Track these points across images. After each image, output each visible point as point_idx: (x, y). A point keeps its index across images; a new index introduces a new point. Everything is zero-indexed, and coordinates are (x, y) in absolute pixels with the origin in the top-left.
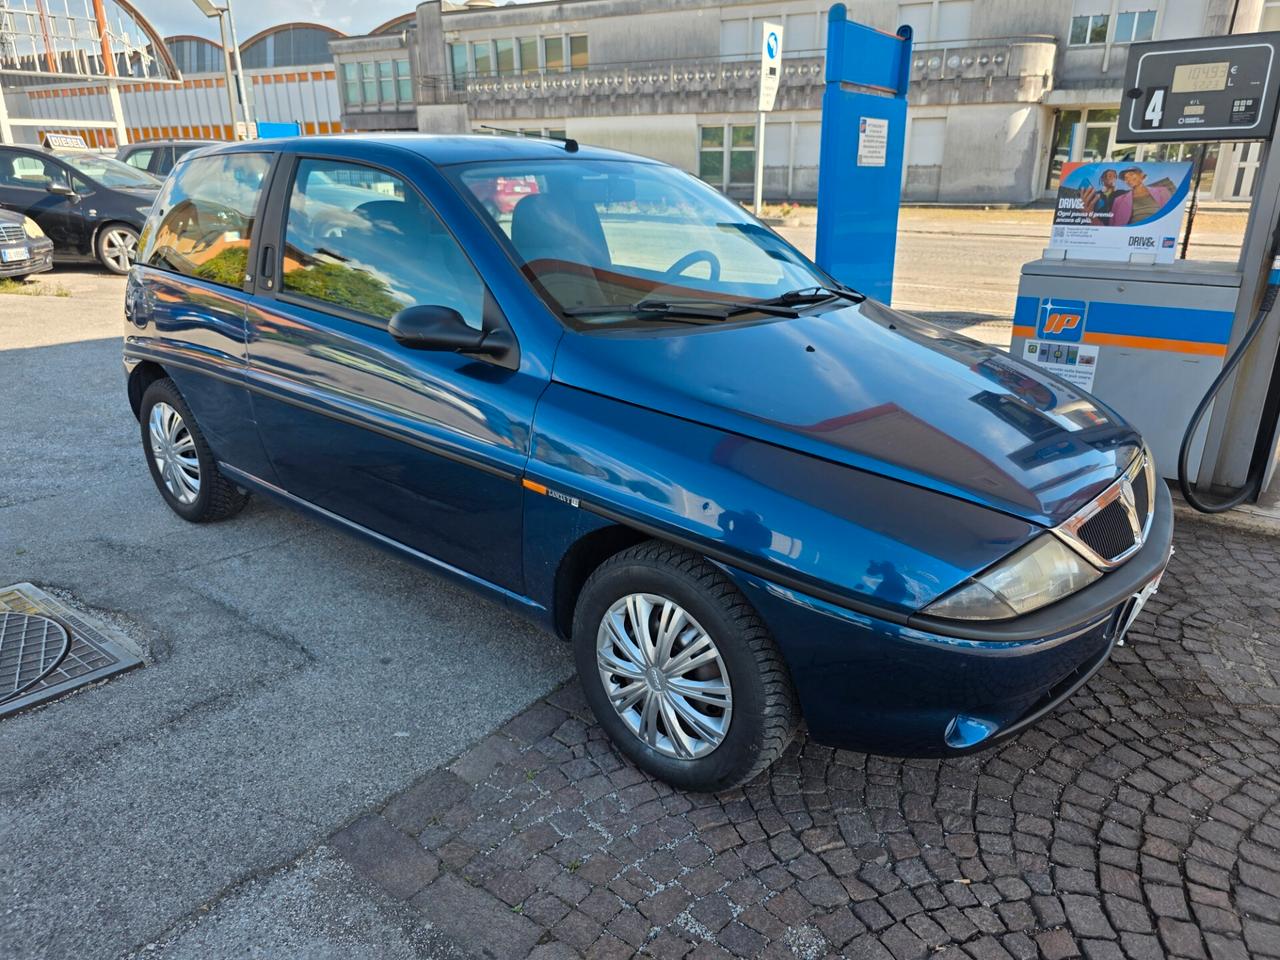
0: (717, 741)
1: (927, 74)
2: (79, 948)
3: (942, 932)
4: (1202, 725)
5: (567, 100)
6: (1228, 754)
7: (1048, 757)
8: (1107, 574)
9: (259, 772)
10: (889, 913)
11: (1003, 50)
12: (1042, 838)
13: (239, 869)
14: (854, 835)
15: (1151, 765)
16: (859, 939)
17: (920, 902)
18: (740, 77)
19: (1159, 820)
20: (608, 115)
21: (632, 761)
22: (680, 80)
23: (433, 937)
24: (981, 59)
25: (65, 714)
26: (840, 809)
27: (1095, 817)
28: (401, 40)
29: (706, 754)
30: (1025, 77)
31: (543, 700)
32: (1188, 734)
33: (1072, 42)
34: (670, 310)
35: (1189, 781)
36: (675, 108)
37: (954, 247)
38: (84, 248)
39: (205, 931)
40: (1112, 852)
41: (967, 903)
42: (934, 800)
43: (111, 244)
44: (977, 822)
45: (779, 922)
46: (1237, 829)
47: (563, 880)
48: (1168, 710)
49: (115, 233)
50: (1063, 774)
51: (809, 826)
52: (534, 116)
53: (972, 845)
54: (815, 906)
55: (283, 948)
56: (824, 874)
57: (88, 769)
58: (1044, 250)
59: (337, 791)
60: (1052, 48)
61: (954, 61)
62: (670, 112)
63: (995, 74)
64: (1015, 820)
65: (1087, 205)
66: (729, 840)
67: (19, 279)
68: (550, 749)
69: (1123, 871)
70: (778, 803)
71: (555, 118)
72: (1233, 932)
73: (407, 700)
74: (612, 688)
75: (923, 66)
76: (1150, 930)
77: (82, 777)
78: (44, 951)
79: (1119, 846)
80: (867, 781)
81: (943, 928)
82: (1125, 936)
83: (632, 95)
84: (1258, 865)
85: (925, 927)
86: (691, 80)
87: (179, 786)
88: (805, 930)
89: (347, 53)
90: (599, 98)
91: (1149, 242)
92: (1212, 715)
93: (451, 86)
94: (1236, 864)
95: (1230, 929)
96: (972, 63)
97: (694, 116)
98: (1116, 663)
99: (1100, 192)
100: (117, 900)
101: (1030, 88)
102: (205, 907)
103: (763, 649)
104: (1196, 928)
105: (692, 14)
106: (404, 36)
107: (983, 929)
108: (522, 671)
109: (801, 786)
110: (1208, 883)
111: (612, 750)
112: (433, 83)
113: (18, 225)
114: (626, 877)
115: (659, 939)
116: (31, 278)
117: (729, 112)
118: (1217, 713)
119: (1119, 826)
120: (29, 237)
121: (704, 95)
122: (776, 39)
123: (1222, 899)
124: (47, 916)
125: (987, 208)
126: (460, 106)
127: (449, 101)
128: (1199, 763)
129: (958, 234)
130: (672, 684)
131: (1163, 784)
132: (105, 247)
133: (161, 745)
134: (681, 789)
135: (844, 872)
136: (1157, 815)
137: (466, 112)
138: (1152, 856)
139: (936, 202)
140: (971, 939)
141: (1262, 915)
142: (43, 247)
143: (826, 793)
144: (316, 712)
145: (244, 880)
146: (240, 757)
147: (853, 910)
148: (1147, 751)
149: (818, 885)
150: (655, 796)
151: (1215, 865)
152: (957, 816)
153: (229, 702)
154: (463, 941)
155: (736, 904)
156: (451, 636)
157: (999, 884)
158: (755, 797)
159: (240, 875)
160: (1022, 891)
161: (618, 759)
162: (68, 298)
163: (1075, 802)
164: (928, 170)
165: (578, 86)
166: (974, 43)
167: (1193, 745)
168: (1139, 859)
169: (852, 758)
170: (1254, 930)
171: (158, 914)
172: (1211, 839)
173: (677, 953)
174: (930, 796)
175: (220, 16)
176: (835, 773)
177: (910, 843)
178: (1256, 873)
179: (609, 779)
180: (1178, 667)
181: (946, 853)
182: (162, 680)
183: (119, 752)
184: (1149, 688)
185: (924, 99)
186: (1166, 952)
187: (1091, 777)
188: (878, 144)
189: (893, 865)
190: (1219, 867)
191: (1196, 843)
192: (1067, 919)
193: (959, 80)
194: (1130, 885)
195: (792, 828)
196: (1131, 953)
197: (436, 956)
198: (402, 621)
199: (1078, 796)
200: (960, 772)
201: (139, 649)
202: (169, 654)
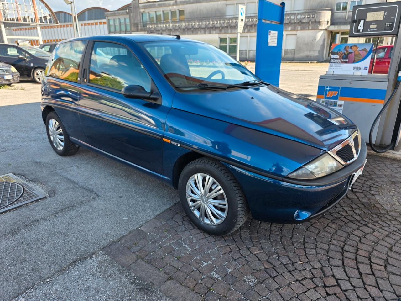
0: (223, 219)
1: (290, 21)
2: (26, 280)
3: (293, 278)
4: (376, 216)
5: (179, 30)
6: (384, 225)
7: (328, 226)
8: (345, 167)
9: (82, 229)
10: (277, 272)
11: (315, 13)
12: (325, 250)
13: (75, 258)
14: (266, 249)
15: (360, 228)
16: (267, 280)
17: (287, 269)
18: (232, 22)
19: (362, 245)
21: (197, 226)
22: (213, 23)
23: (134, 278)
24: (308, 16)
25: (22, 212)
26: (262, 241)
27: (342, 244)
29: (219, 224)
30: (321, 22)
31: (170, 209)
32: (372, 219)
33: (336, 10)
34: (209, 86)
35: (372, 233)
36: (212, 32)
37: (300, 74)
38: (29, 76)
39: (65, 276)
40: (347, 254)
41: (302, 269)
42: (291, 238)
43: (37, 74)
44: (305, 245)
45: (242, 274)
46: (387, 247)
47: (175, 261)
48: (366, 212)
49: (39, 71)
50: (332, 231)
51: (252, 246)
53: (303, 252)
54: (254, 270)
55: (89, 281)
56: (257, 260)
57: (29, 228)
58: (326, 71)
59: (105, 235)
60: (330, 12)
61: (299, 17)
62: (210, 33)
63: (312, 21)
64: (317, 244)
65: (340, 57)
66: (227, 250)
67: (9, 85)
68: (171, 223)
69: (351, 260)
70: (243, 239)
72: (386, 278)
73: (127, 208)
74: (191, 204)
75: (289, 18)
76: (359, 277)
77: (27, 230)
78: (15, 281)
79: (350, 252)
80: (271, 233)
81: (294, 276)
82: (351, 279)
83: (198, 28)
84: (394, 258)
85: (288, 276)
86: (216, 23)
87: (57, 233)
88: (250, 277)
89: (110, 16)
90: (188, 29)
91: (359, 68)
92: (379, 213)
93: (142, 26)
94: (387, 258)
96: (305, 17)
97: (218, 35)
98: (349, 198)
99: (344, 53)
100: (37, 266)
101: (323, 25)
102: (65, 269)
103: (237, 190)
104: (374, 277)
105: (217, 3)
106: (128, 11)
107: (307, 277)
108: (163, 200)
109: (250, 234)
110: (378, 264)
111: (191, 223)
112: (136, 25)
113: (9, 68)
114: (195, 261)
115: (205, 279)
116: (13, 85)
117: (228, 33)
118: (381, 213)
119: (350, 246)
120: (12, 72)
121: (221, 28)
122: (243, 10)
123: (382, 268)
124: (16, 271)
125: (310, 63)
126: (145, 32)
127: (142, 30)
128: (375, 228)
129: (301, 70)
130: (209, 201)
131: (364, 234)
132: (35, 75)
133: (51, 221)
134: (212, 235)
135: (263, 260)
136: (362, 243)
138: (360, 255)
139: (294, 61)
140: (302, 280)
141: (395, 273)
142: (16, 75)
143: (257, 236)
144: (99, 212)
145: (77, 261)
146: (76, 225)
147: (266, 271)
148: (359, 224)
149: (255, 263)
150: (204, 237)
151: (380, 258)
152: (299, 243)
153: (72, 209)
154: (144, 279)
155: (229, 269)
156: (141, 190)
157: (312, 263)
158: (235, 237)
159: (75, 259)
160: (319, 265)
161: (193, 226)
162: (24, 91)
163: (336, 239)
164: (291, 51)
165: (182, 25)
166: (305, 11)
167: (373, 222)
168: (356, 256)
169: (265, 226)
170: (392, 277)
171: (50, 271)
172: (379, 250)
173: (211, 283)
174: (290, 237)
175: (71, 4)
176: (260, 230)
177: (284, 251)
178: (393, 260)
179: (190, 232)
180: (369, 199)
181: (295, 254)
182: (52, 202)
183: (39, 223)
184: (360, 205)
185: (290, 28)
186: (364, 284)
187: (341, 232)
188: (274, 39)
189: (278, 258)
190: (381, 259)
191: (374, 251)
192: (333, 274)
193: (300, 23)
194: (353, 264)
195: (247, 247)
196: (353, 284)
197: (136, 284)
198: (126, 185)
199: (337, 237)
200: (300, 230)
201: (45, 193)
202: (54, 194)
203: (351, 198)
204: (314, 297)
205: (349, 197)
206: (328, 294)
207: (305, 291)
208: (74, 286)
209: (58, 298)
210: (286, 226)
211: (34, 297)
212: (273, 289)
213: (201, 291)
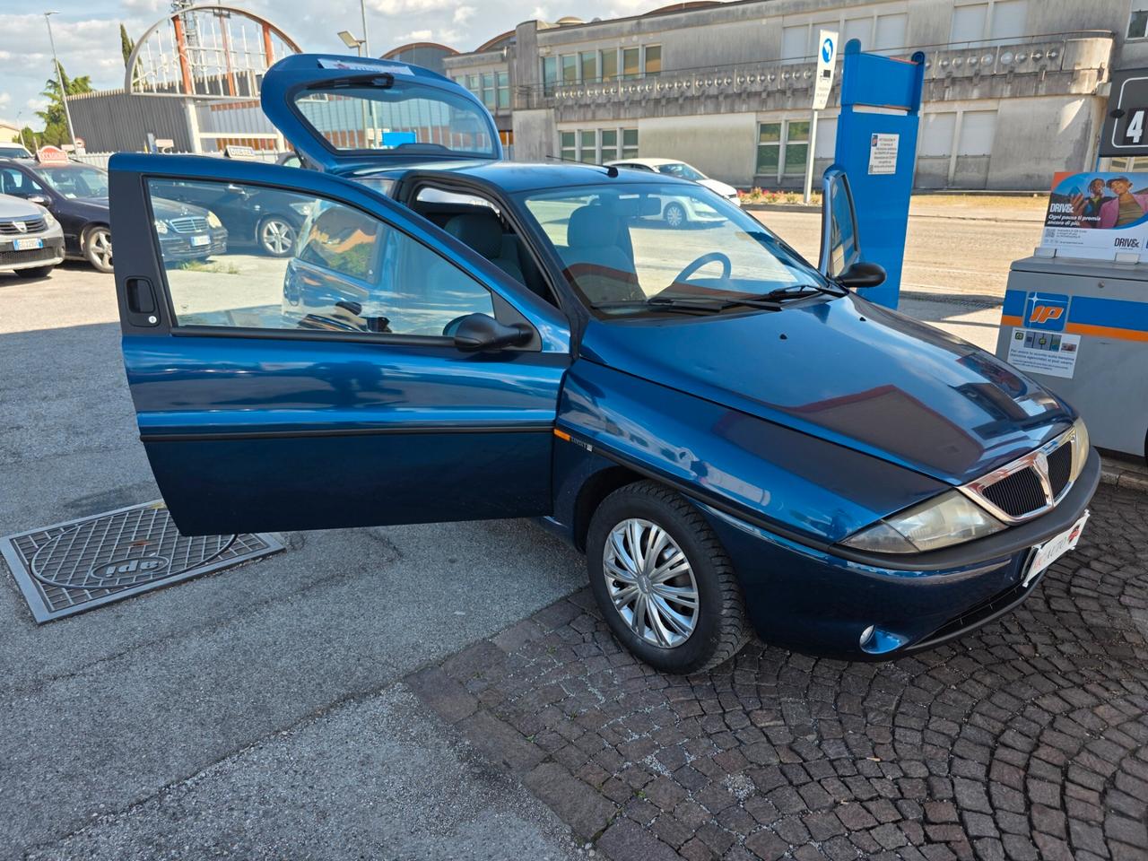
0: (688, 634)
1: (979, 70)
2: (240, 728)
3: (848, 792)
4: (1120, 666)
5: (640, 104)
6: (1136, 691)
7: (971, 678)
8: (1012, 527)
9: (360, 629)
10: (809, 774)
11: (1058, 45)
12: (949, 736)
13: (344, 691)
14: (792, 718)
15: (1062, 693)
16: (781, 789)
17: (836, 770)
18: (797, 78)
19: (1055, 734)
20: (676, 115)
21: (628, 648)
22: (742, 83)
23: (469, 750)
24: (1035, 54)
25: (234, 579)
26: (785, 699)
27: (1000, 726)
28: (502, 55)
29: (679, 644)
30: (1079, 71)
31: (565, 599)
32: (1104, 672)
33: (1129, 37)
34: (674, 304)
35: (1092, 708)
36: (736, 108)
38: (250, 236)
39: (319, 728)
40: (1007, 752)
41: (874, 775)
42: (864, 699)
43: (269, 233)
44: (896, 719)
45: (721, 770)
46: (1124, 747)
47: (564, 724)
48: (1090, 651)
49: (273, 223)
50: (980, 691)
51: (757, 707)
52: (611, 118)
53: (888, 735)
54: (751, 763)
55: (369, 744)
56: (763, 743)
57: (248, 617)
58: (1036, 249)
59: (412, 647)
60: (1109, 42)
61: (1007, 58)
62: (732, 111)
63: (1048, 69)
64: (929, 721)
65: (1076, 210)
66: (693, 710)
67: (203, 260)
68: (566, 634)
69: (1012, 767)
70: (736, 689)
71: (629, 119)
72: (1095, 821)
73: (465, 589)
74: (614, 591)
75: (976, 63)
76: (1022, 811)
77: (244, 621)
78: (218, 727)
79: (1014, 749)
80: (812, 681)
81: (850, 790)
82: (1000, 813)
83: (699, 97)
84: (1135, 777)
85: (835, 786)
86: (752, 82)
87: (306, 634)
88: (740, 778)
89: (458, 68)
90: (669, 101)
91: (1133, 243)
92: (1131, 659)
93: (542, 93)
94: (1114, 774)
95: (1093, 818)
96: (1025, 59)
97: (754, 114)
98: (1053, 610)
99: (1089, 198)
100: (264, 701)
101: (1084, 80)
102: (319, 712)
103: (722, 565)
104: (1064, 815)
105: (757, 22)
106: (505, 52)
107: (883, 794)
108: (552, 576)
109: (757, 679)
110: (1085, 784)
111: (613, 639)
112: (526, 92)
113: (203, 218)
114: (612, 727)
115: (629, 771)
116: (210, 258)
117: (786, 110)
118: (1136, 658)
119: (1019, 735)
120: (211, 227)
121: (764, 95)
122: (831, 45)
123: (1094, 797)
124: (220, 706)
125: (1035, 195)
126: (548, 111)
127: (540, 107)
128: (1106, 695)
130: (657, 589)
131: (1068, 707)
132: (265, 235)
133: (295, 606)
134: (662, 671)
135: (779, 743)
136: (1055, 730)
137: (553, 117)
138: (1040, 759)
139: (984, 189)
140: (871, 799)
141: (1125, 812)
142: (221, 235)
143: (776, 686)
144: (401, 593)
145: (345, 699)
146: (347, 618)
147: (781, 770)
148: (1061, 682)
149: (756, 749)
150: (641, 675)
151: (1095, 772)
152: (880, 712)
153: (342, 581)
154: (490, 754)
155: (691, 755)
156: (502, 547)
157: (903, 765)
158: (719, 683)
159: (343, 695)
160: (923, 772)
161: (616, 645)
162: (236, 275)
163: (985, 713)
164: (978, 159)
165: (651, 90)
166: (1027, 40)
167: (1105, 681)
168: (1029, 760)
169: (803, 662)
170: (1114, 822)
171: (290, 713)
172: (1098, 753)
173: (642, 780)
174: (862, 697)
175: (359, 47)
176: (786, 672)
177: (836, 728)
178: (1131, 781)
179: (608, 659)
180: (1111, 617)
181: (865, 738)
182: (298, 562)
183: (268, 607)
184: (1078, 632)
185: (976, 93)
186: (1032, 827)
187: (1004, 696)
188: (888, 155)
189: (820, 742)
190: (1098, 774)
191: (1084, 755)
192: (954, 795)
193: (1011, 75)
194: (1015, 778)
195: (744, 708)
196: (1001, 825)
197: (471, 762)
198: (467, 533)
199: (989, 709)
200: (891, 681)
201: (283, 539)
202: (303, 544)
203: (1059, 611)
204: (890, 842)
205: (1052, 607)
206: (928, 840)
207: (870, 826)
208: (338, 751)
209: (304, 772)
210: (857, 668)
211: (255, 764)
212: (792, 811)
213: (617, 794)
